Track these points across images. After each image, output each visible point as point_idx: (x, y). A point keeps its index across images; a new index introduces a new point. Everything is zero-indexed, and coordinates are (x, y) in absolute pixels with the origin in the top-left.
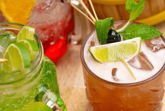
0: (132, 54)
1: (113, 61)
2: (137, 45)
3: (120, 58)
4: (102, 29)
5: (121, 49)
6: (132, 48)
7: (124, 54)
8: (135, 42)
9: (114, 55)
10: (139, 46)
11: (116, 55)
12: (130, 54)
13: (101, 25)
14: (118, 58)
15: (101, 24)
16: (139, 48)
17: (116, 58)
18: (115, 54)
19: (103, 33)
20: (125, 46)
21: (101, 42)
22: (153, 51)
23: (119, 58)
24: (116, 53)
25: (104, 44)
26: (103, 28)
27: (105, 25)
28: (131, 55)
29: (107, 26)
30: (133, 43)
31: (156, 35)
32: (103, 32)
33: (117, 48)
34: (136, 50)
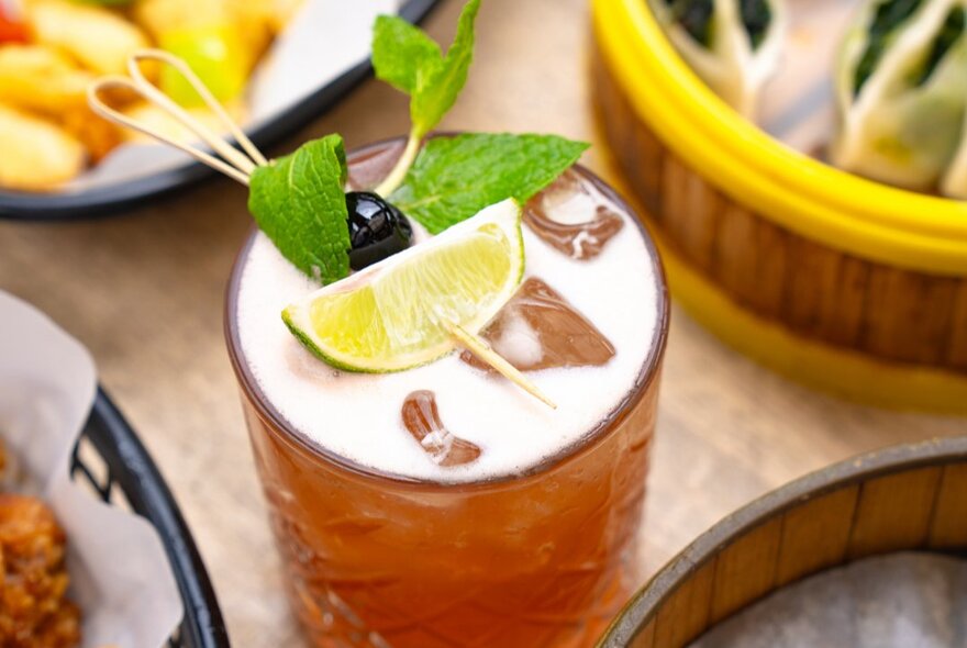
0: (493, 290)
1: (412, 346)
2: (504, 240)
3: (445, 325)
4: (303, 205)
5: (434, 279)
6: (486, 258)
7: (454, 298)
8: (494, 226)
9: (409, 316)
10: (514, 242)
11: (419, 316)
12: (485, 292)
13: (286, 185)
14: (432, 327)
15: (286, 179)
16: (519, 253)
17: (424, 328)
18: (413, 309)
19: (316, 225)
20: (449, 259)
21: (317, 270)
22: (575, 257)
23: (440, 324)
24: (419, 301)
25: (339, 276)
26: (307, 197)
27: (315, 183)
28: (490, 294)
29: (326, 183)
30: (484, 234)
31: (563, 161)
32: (313, 215)
33: (413, 278)
34: (508, 266)
